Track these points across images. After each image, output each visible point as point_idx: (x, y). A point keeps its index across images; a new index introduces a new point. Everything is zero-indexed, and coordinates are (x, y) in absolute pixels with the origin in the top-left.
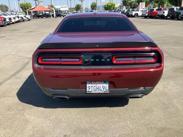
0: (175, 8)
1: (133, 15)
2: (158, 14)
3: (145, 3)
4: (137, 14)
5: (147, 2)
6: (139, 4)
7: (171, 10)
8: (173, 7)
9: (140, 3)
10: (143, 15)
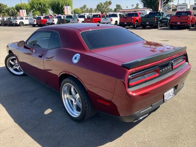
0: (62, 16)
1: (18, 24)
2: (48, 22)
3: (25, 10)
4: (22, 22)
5: (27, 9)
6: (18, 11)
7: (59, 18)
8: (60, 15)
9: (20, 11)
10: (31, 23)
